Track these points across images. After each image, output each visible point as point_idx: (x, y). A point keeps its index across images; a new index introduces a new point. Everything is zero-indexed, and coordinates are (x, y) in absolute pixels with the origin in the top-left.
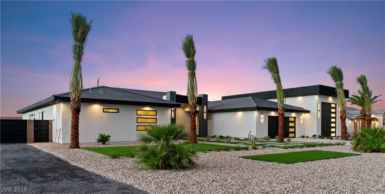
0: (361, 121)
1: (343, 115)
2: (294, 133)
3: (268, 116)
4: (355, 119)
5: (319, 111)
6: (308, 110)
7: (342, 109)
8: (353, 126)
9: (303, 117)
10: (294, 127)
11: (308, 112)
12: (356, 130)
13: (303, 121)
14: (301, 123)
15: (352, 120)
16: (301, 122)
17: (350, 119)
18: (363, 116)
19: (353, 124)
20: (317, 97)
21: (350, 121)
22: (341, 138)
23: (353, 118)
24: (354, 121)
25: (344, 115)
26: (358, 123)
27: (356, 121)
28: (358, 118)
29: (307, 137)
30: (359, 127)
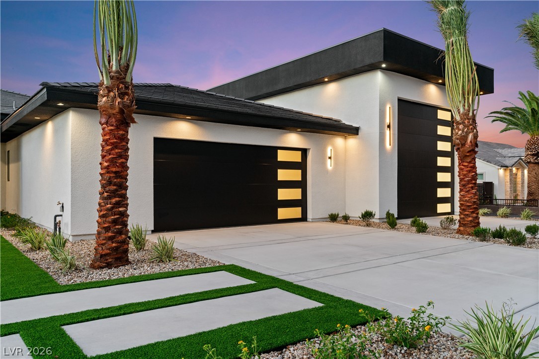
0: (526, 172)
1: (467, 133)
2: (302, 203)
3: (155, 139)
4: (512, 166)
5: (389, 126)
6: (355, 125)
7: (462, 110)
8: (509, 180)
9: (335, 149)
10: (302, 184)
11: (354, 131)
12: (515, 191)
13: (336, 164)
14: (327, 171)
15: (505, 167)
16: (329, 165)
17: (502, 166)
18: (533, 155)
19: (508, 178)
20: (379, 78)
21: (501, 171)
22: (457, 226)
23: (508, 162)
24: (511, 171)
25: (470, 136)
26: (519, 174)
27: (514, 170)
28: (519, 164)
29: (346, 219)
30: (523, 183)
